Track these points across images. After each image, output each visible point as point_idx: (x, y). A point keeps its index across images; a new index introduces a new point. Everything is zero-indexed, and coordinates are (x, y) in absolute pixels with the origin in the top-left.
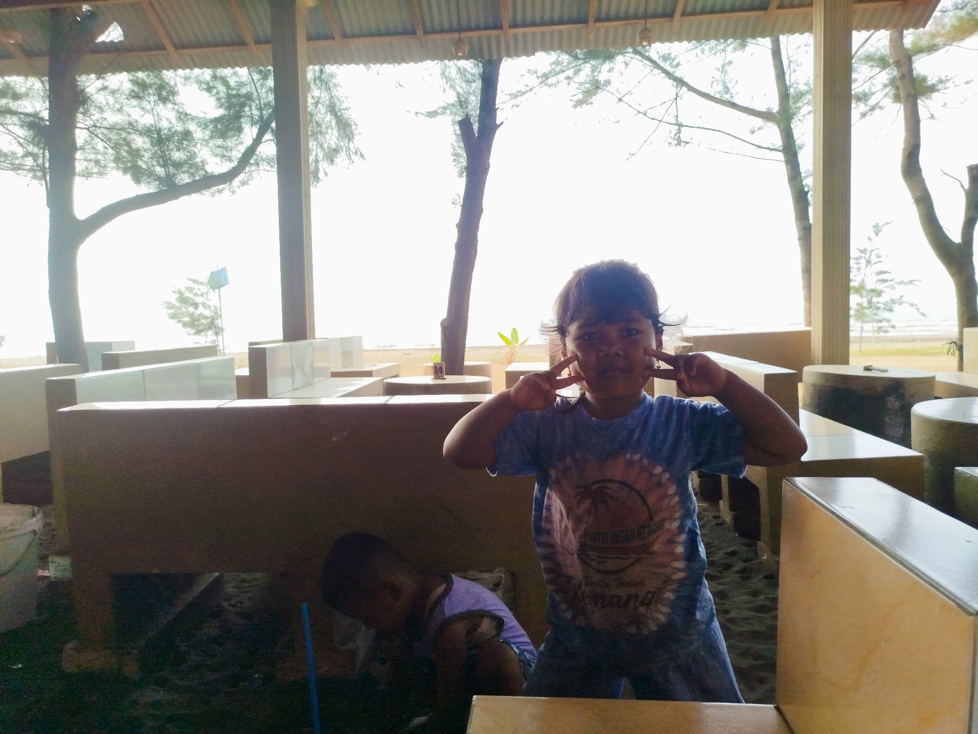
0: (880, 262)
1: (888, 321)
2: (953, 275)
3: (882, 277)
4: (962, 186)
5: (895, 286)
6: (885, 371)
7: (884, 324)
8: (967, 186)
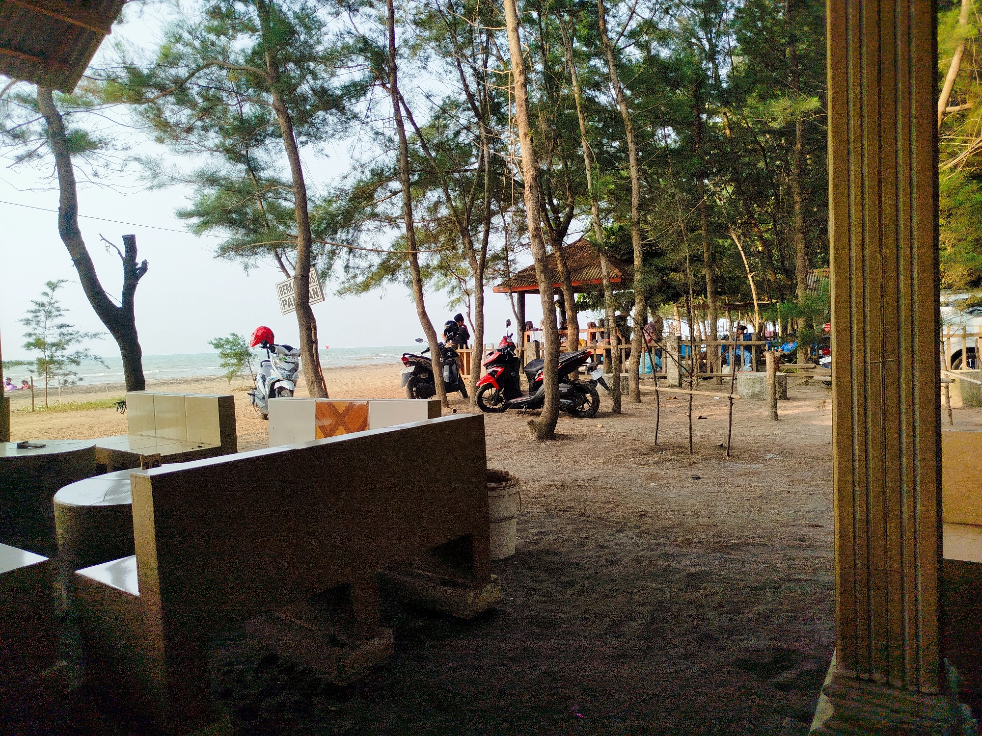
0: (60, 315)
1: (75, 374)
2: (117, 339)
3: (64, 330)
4: (120, 253)
5: (80, 339)
6: (43, 446)
7: (71, 378)
8: (124, 254)
